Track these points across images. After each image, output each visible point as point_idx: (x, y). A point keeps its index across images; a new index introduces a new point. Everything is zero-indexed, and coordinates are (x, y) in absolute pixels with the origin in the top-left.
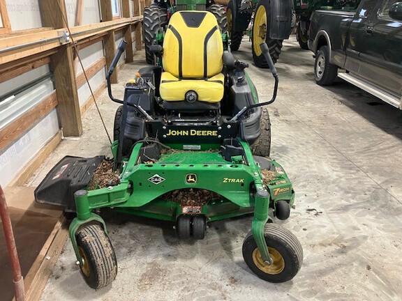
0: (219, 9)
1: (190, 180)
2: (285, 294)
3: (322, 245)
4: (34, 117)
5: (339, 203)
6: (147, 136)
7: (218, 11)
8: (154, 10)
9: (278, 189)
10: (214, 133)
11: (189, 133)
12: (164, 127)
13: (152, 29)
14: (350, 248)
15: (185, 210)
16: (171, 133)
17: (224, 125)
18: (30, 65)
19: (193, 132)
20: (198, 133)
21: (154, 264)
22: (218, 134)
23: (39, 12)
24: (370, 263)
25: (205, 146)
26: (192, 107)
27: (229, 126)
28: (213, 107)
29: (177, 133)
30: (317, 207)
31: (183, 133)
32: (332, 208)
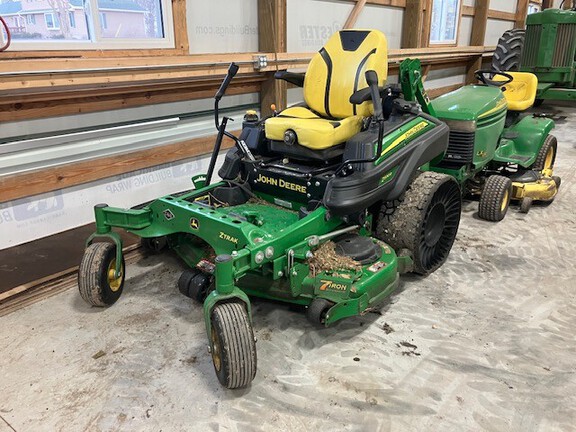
5: (475, 358)
6: (240, 176)
9: (328, 283)
10: (302, 189)
11: (278, 183)
12: (255, 170)
15: (200, 263)
16: (261, 178)
17: (313, 181)
19: (282, 183)
20: (286, 185)
22: (307, 191)
25: (296, 204)
27: (318, 183)
28: (317, 156)
29: (267, 180)
30: (424, 346)
31: (273, 181)
32: (445, 357)
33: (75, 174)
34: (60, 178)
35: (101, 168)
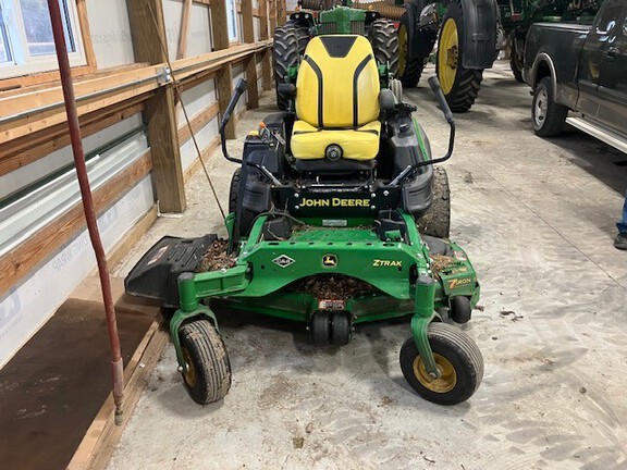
0: (386, 27)
1: (328, 261)
2: (458, 420)
3: (518, 359)
4: (122, 184)
6: (273, 206)
7: (385, 30)
8: (289, 32)
9: (455, 281)
10: (366, 203)
11: (331, 203)
12: (297, 195)
13: (286, 58)
14: (559, 364)
15: (322, 305)
16: (306, 202)
17: (379, 191)
18: (119, 115)
19: (336, 202)
20: (343, 203)
21: (281, 377)
22: (371, 204)
23: (131, 43)
24: (586, 386)
25: (353, 220)
26: (335, 167)
27: (386, 193)
28: (365, 167)
29: (314, 203)
30: (517, 309)
31: (322, 203)
32: (538, 311)
33: (29, 255)
34: (18, 265)
35: (49, 240)
